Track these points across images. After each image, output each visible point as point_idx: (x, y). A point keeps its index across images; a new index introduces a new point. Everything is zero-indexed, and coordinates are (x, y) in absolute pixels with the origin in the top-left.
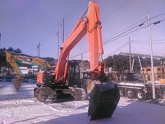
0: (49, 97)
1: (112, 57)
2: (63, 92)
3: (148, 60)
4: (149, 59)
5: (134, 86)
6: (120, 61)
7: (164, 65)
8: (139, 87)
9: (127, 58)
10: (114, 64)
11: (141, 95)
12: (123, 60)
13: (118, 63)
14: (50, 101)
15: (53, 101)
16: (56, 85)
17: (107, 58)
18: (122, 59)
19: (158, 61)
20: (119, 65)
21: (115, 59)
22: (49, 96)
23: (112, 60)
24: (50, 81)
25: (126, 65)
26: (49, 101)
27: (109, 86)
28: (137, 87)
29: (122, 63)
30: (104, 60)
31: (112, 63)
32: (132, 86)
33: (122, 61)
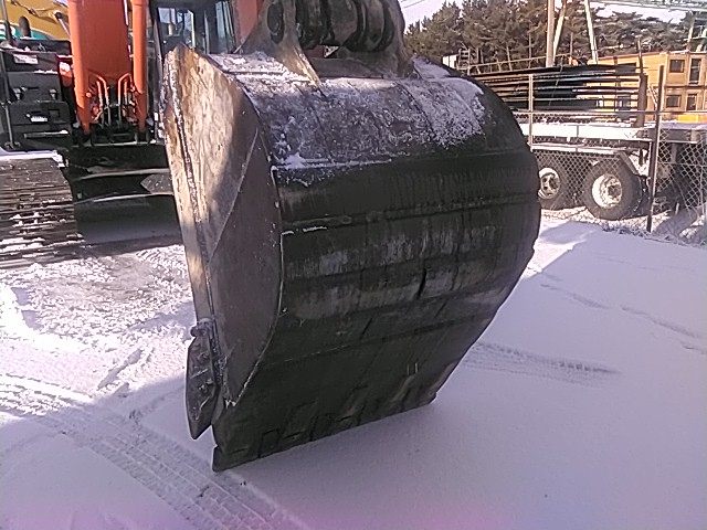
0: (15, 222)
1: (458, 11)
2: (145, 184)
3: (625, 27)
4: (631, 18)
5: (576, 141)
6: (495, 27)
7: (700, 47)
8: (606, 143)
9: (527, 16)
10: (470, 44)
11: (612, 191)
12: (511, 23)
13: (485, 41)
14: (30, 247)
15: (56, 248)
16: (88, 144)
17: (435, 16)
18: (505, 20)
19: (673, 30)
20: (492, 49)
21: (472, 22)
22: (18, 217)
23: (461, 25)
24: (42, 119)
25: (521, 47)
26: (22, 247)
27: (418, 108)
28: (594, 142)
29: (506, 39)
30: (421, 28)
31: (460, 37)
32: (562, 140)
33: (507, 29)
